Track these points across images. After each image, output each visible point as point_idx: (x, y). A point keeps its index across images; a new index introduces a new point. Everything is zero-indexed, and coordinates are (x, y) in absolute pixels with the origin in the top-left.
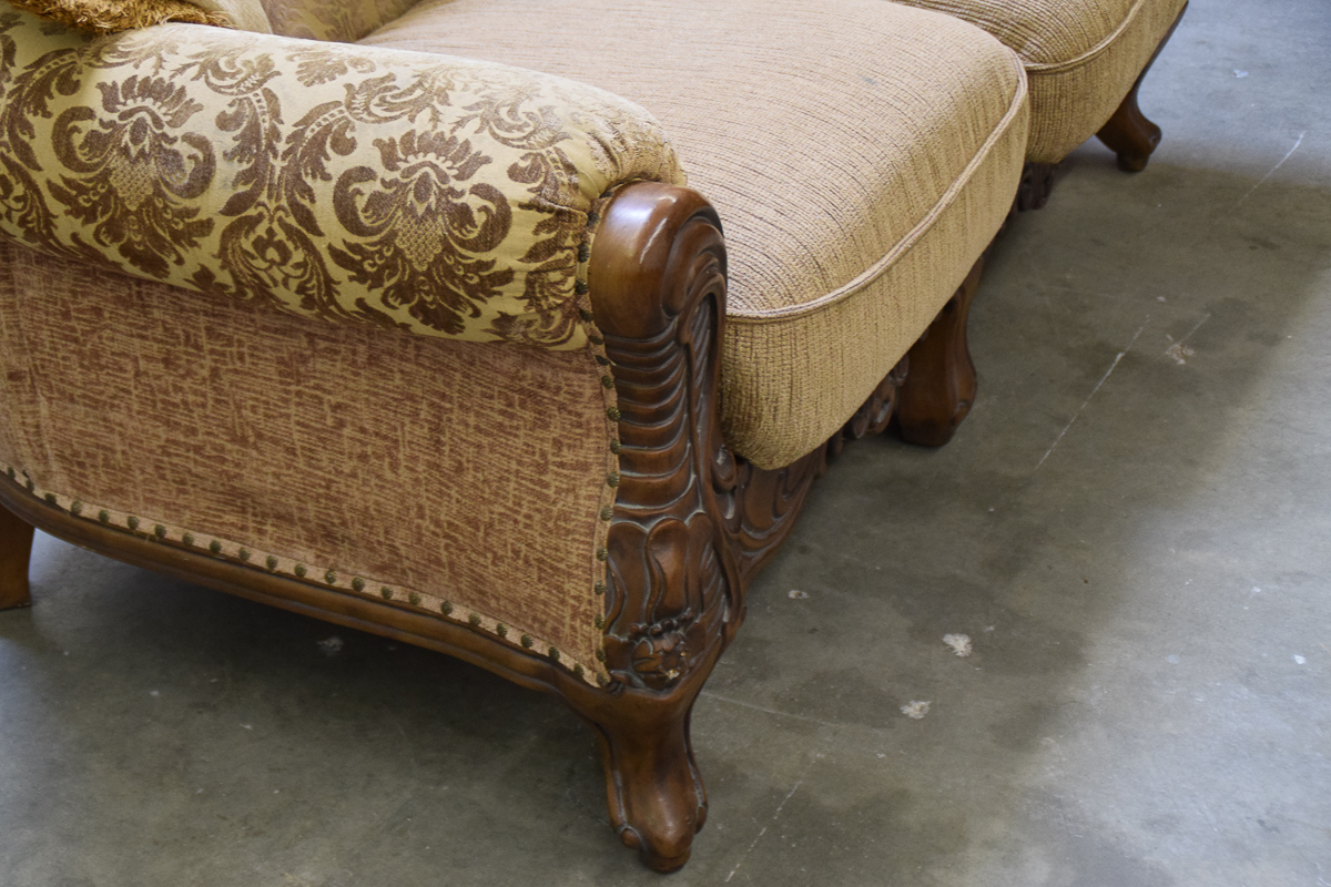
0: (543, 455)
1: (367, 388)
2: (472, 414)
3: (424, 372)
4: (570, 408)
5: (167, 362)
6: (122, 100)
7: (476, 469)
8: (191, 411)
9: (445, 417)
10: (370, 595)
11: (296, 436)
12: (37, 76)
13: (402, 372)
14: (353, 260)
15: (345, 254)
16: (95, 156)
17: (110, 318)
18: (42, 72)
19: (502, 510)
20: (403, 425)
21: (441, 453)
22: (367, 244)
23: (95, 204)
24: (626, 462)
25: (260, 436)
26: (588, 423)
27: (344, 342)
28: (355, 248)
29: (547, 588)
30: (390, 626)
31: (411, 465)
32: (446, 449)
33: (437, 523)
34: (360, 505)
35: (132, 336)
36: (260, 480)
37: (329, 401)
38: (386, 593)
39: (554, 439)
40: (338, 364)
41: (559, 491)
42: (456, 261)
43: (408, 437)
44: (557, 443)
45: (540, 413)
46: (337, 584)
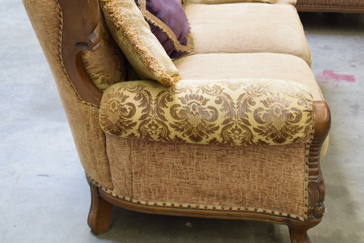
0: (290, 168)
1: (242, 160)
2: (271, 162)
3: (259, 154)
4: (297, 156)
5: (183, 163)
6: (187, 101)
7: (272, 175)
8: (188, 174)
9: (264, 164)
10: (234, 210)
11: (219, 175)
12: (160, 98)
13: (253, 155)
14: (260, 130)
15: (258, 129)
16: (183, 115)
17: (167, 154)
18: (161, 97)
19: (279, 183)
20: (251, 168)
21: (262, 172)
22: (265, 126)
23: (184, 127)
24: (310, 166)
25: (209, 177)
26: (301, 159)
27: (237, 150)
28: (260, 127)
29: (291, 200)
30: (240, 217)
31: (253, 177)
32: (264, 171)
33: (260, 190)
34: (237, 189)
35: (173, 158)
36: (207, 188)
37: (231, 165)
38: (239, 209)
39: (293, 164)
40: (234, 156)
41: (294, 176)
42: (289, 126)
43: (253, 170)
44: (294, 165)
45: (290, 159)
46: (225, 209)
